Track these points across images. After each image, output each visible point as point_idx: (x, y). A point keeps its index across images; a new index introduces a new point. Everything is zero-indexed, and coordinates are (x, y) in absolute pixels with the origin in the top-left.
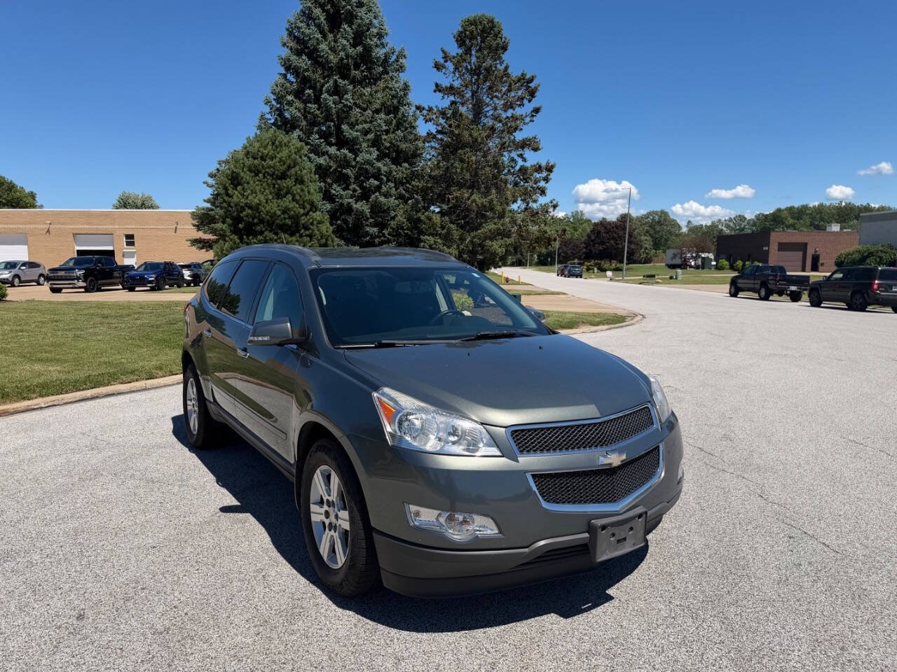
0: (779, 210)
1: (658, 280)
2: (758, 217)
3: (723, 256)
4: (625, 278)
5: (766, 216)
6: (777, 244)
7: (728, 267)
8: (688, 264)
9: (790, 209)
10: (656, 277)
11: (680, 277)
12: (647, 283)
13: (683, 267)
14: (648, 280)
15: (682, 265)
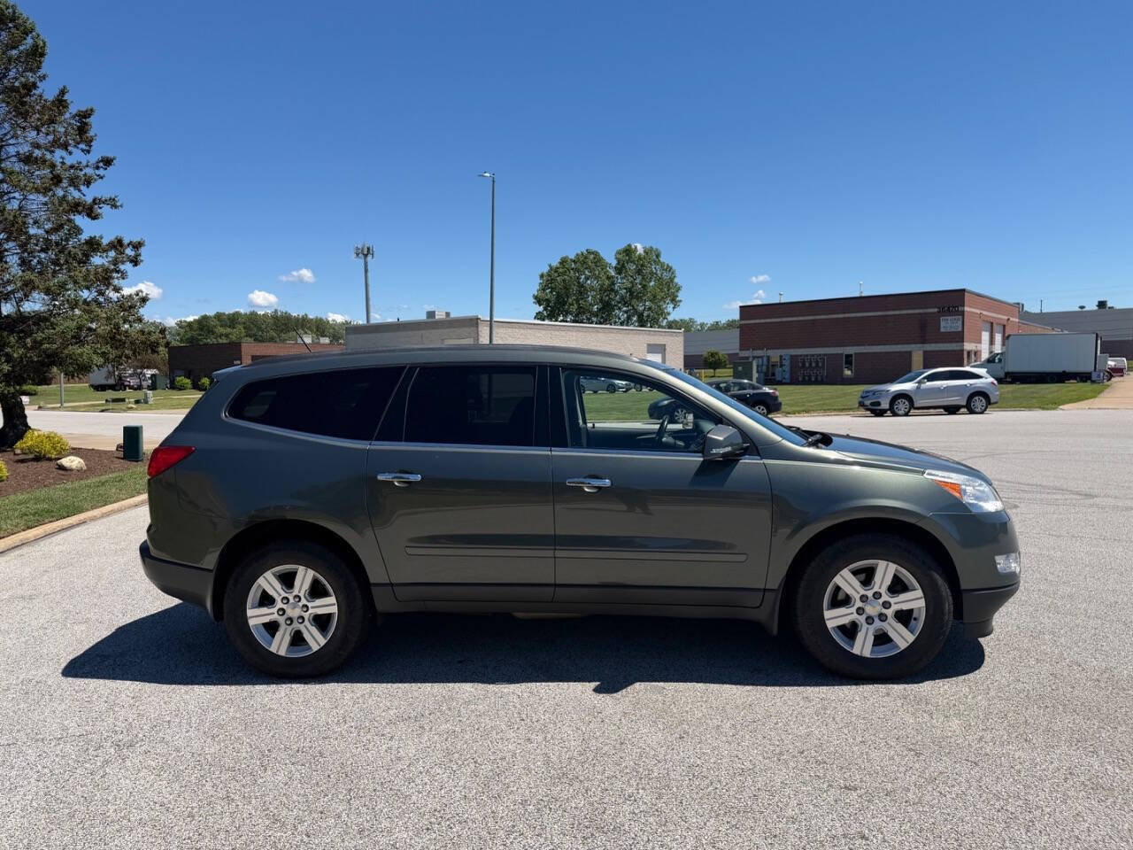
0: (205, 318)
1: (130, 405)
2: (180, 324)
3: (178, 372)
4: (65, 405)
5: (190, 324)
6: (250, 357)
7: (190, 386)
8: (126, 383)
9: (219, 316)
10: (127, 400)
11: (151, 401)
12: (113, 410)
13: (117, 388)
14: (111, 406)
15: (116, 385)
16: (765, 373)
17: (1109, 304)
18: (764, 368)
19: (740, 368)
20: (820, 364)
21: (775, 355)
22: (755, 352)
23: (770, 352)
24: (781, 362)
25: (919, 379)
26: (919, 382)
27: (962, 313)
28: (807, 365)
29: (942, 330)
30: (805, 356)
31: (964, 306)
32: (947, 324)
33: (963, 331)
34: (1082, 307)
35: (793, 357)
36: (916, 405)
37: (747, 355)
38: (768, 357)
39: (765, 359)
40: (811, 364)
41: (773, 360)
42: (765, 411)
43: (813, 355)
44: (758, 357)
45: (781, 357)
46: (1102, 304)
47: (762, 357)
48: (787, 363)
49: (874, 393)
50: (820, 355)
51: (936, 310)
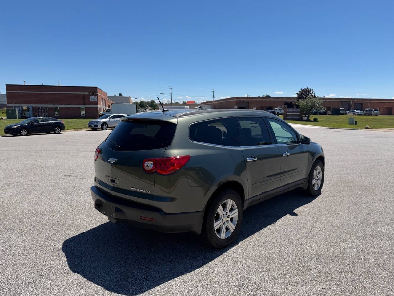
16: (21, 114)
17: (122, 95)
18: (20, 111)
19: (10, 112)
20: (46, 111)
21: (25, 107)
22: (15, 105)
23: (22, 105)
24: (28, 109)
25: (109, 118)
26: (109, 119)
27: (97, 95)
28: (40, 111)
29: (91, 100)
30: (39, 107)
31: (97, 92)
32: (92, 99)
33: (98, 101)
34: (115, 95)
35: (33, 107)
36: (109, 126)
37: (11, 106)
38: (22, 107)
39: (20, 108)
40: (41, 111)
41: (24, 108)
42: (60, 129)
43: (43, 107)
44: (18, 107)
45: (28, 107)
46: (120, 95)
47: (19, 107)
48: (31, 110)
49: (95, 122)
50: (45, 107)
51: (88, 93)
